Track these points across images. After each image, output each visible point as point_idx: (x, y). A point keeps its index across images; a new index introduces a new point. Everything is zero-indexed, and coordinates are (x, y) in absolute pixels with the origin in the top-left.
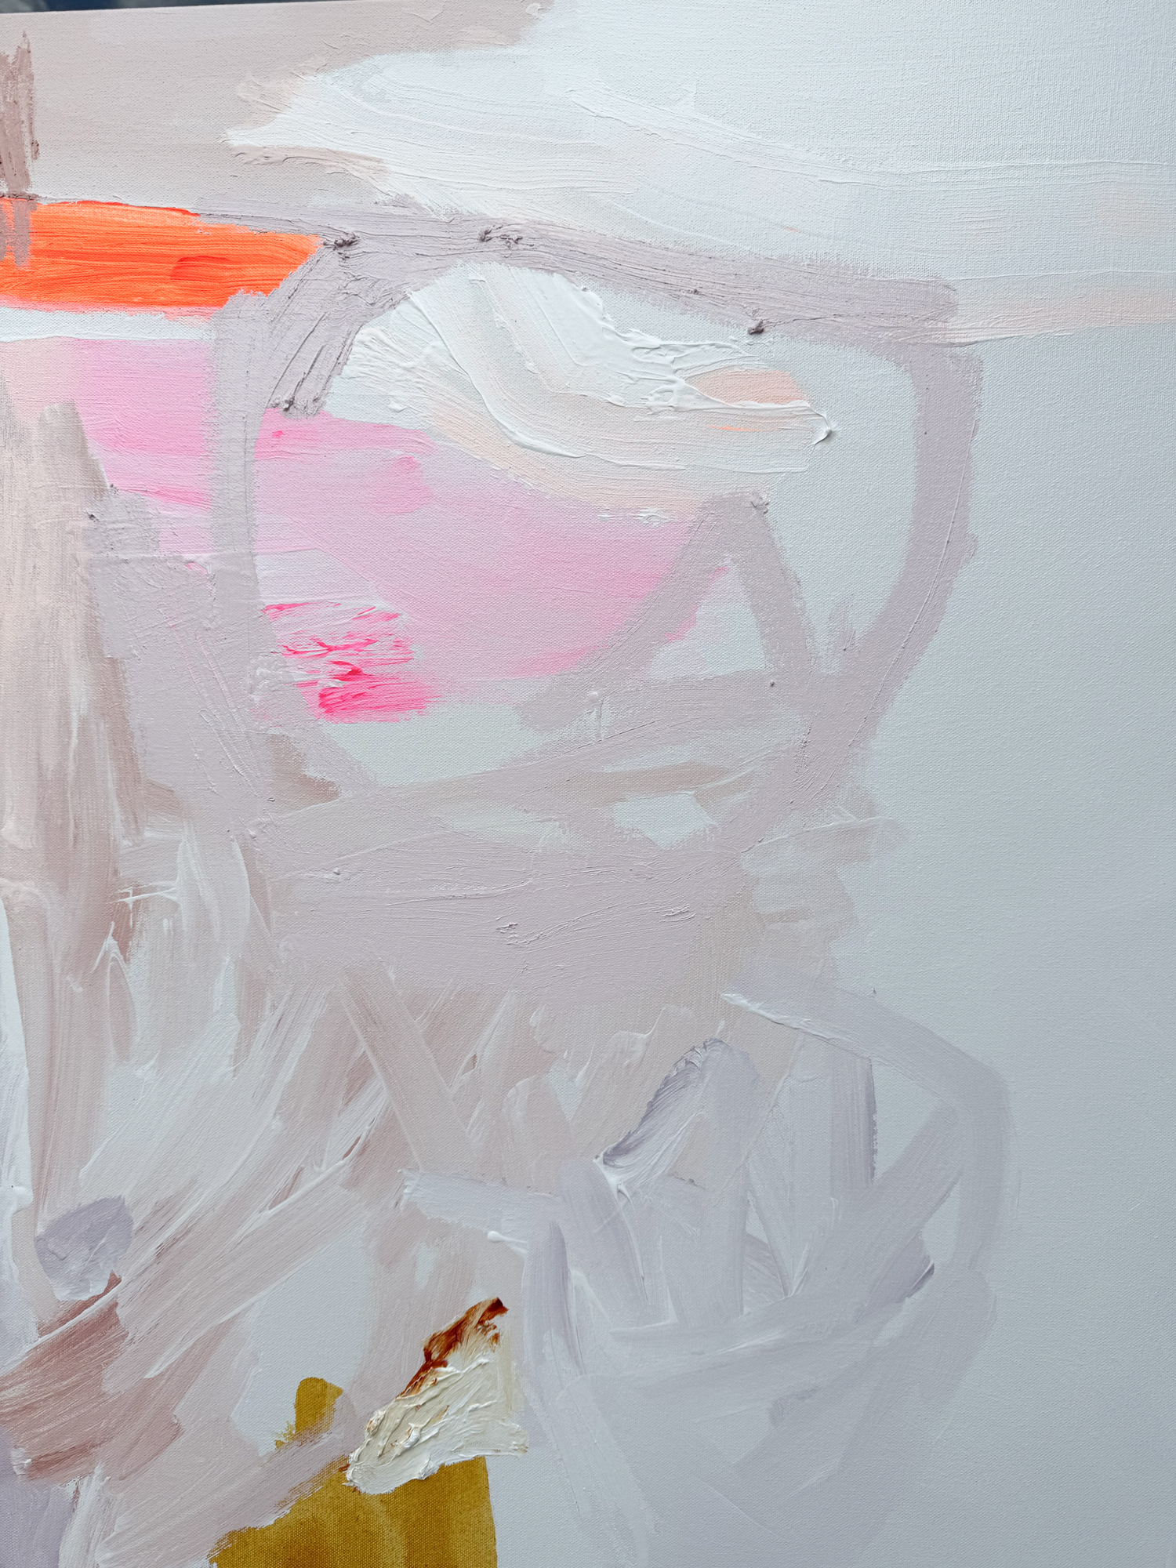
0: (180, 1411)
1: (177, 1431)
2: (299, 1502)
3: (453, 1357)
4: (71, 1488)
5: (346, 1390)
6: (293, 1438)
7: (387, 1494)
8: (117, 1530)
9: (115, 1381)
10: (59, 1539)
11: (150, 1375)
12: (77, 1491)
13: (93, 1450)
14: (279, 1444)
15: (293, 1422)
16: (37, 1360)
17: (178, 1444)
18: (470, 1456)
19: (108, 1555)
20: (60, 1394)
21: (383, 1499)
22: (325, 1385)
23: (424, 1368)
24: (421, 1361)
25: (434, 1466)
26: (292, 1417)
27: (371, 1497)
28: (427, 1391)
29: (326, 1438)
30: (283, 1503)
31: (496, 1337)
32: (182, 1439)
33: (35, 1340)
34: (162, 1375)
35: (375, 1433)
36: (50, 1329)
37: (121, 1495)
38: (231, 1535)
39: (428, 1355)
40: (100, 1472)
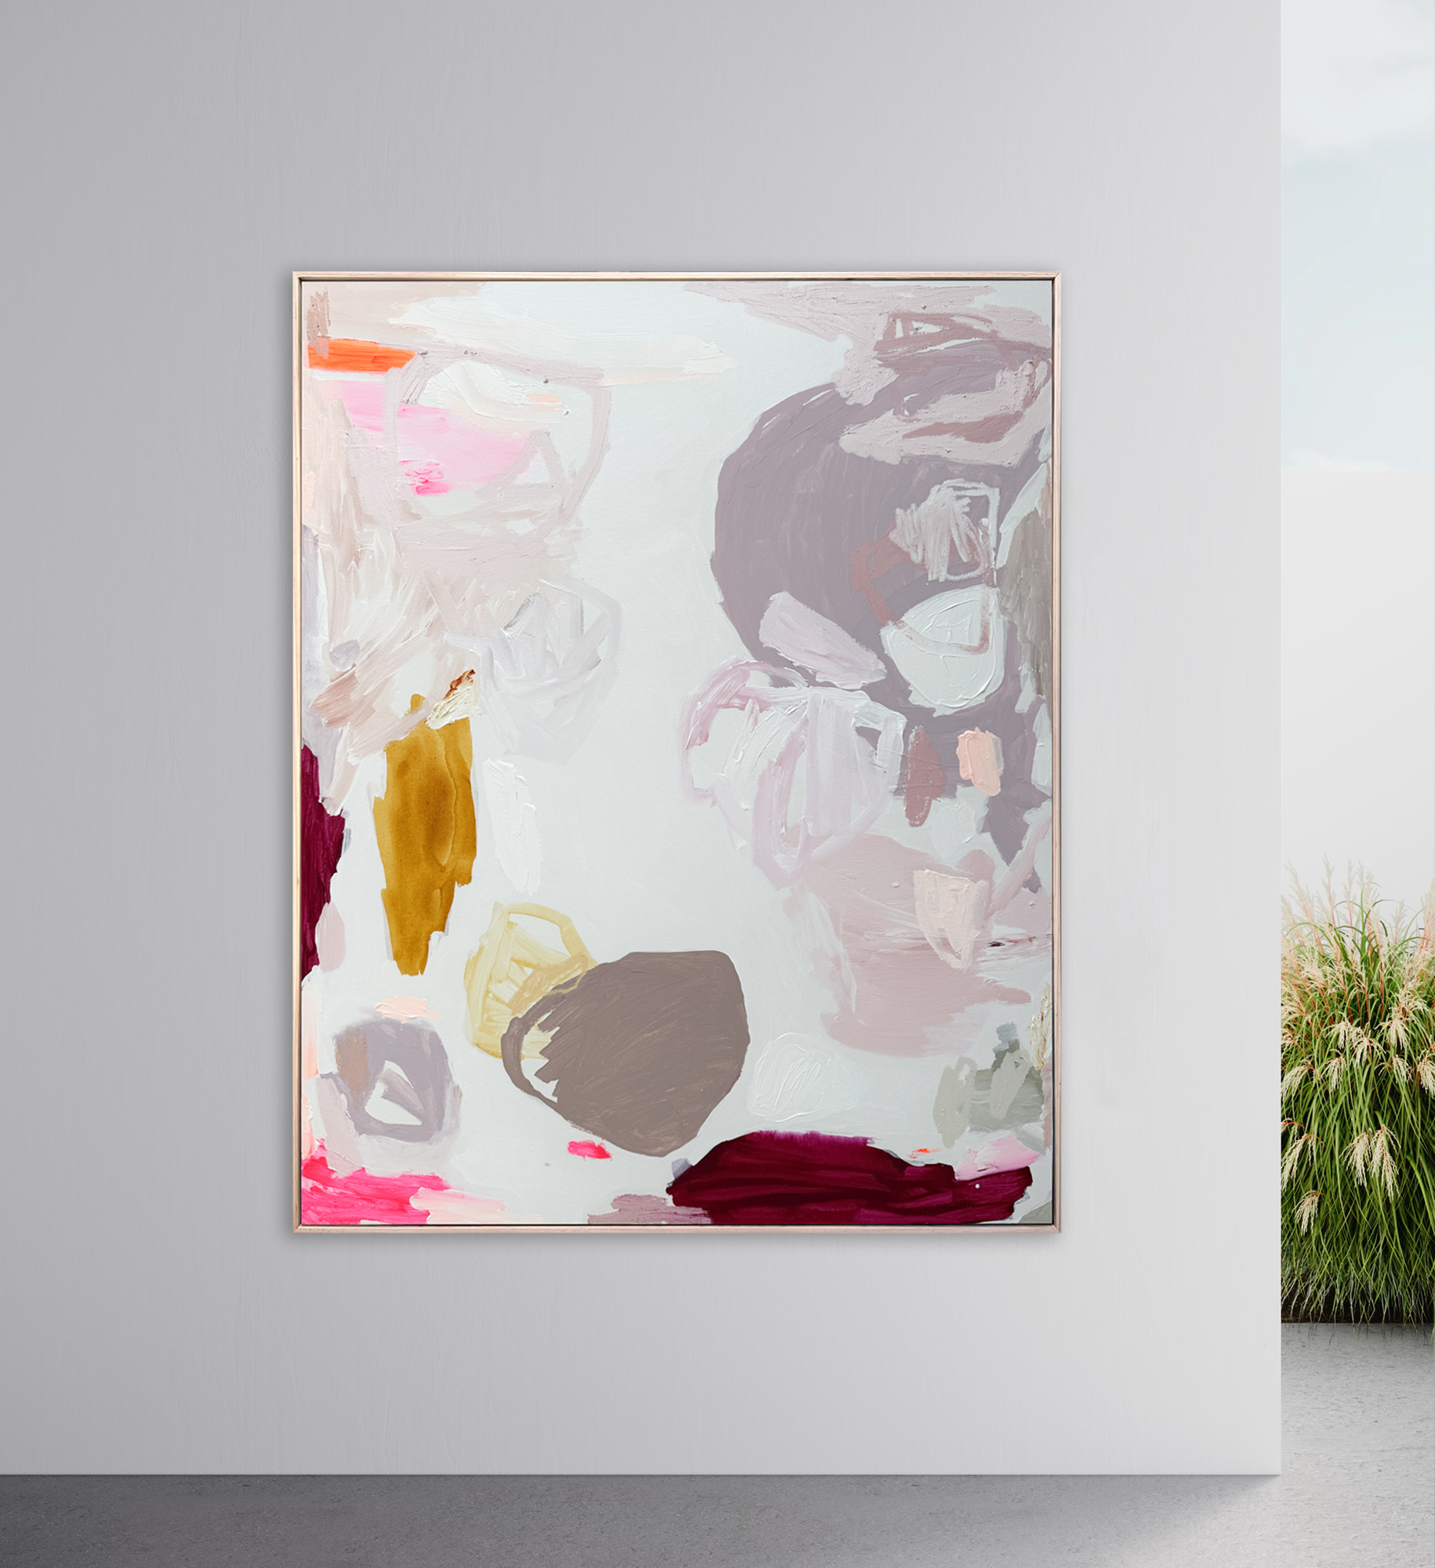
0: (374, 705)
1: (373, 711)
2: (411, 732)
3: (459, 687)
4: (340, 729)
5: (426, 697)
6: (410, 712)
7: (439, 729)
8: (355, 742)
9: (354, 696)
10: (336, 746)
11: (365, 694)
12: (342, 731)
13: (347, 717)
14: (405, 714)
15: (409, 708)
16: (329, 691)
17: (374, 715)
18: (464, 717)
19: (352, 750)
20: (337, 700)
21: (438, 731)
22: (419, 696)
23: (450, 691)
24: (450, 688)
25: (454, 720)
26: (409, 706)
27: (435, 730)
28: (451, 697)
29: (420, 712)
30: (406, 733)
31: (472, 681)
32: (375, 713)
33: (329, 684)
34: (368, 694)
35: (435, 710)
36: (333, 681)
37: (356, 731)
38: (390, 743)
39: (451, 687)
40: (349, 724)
